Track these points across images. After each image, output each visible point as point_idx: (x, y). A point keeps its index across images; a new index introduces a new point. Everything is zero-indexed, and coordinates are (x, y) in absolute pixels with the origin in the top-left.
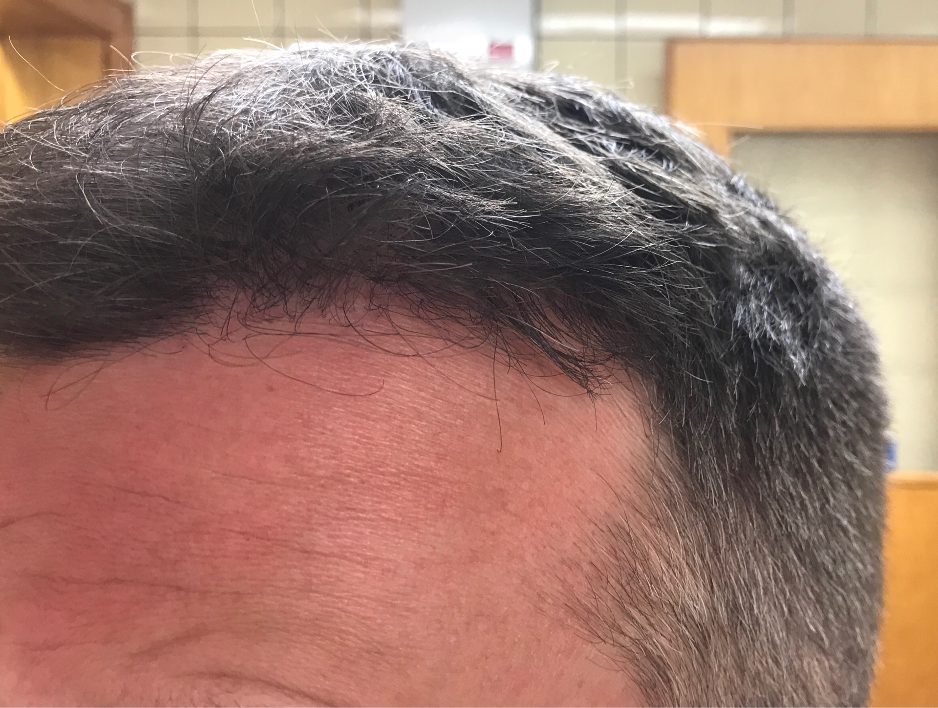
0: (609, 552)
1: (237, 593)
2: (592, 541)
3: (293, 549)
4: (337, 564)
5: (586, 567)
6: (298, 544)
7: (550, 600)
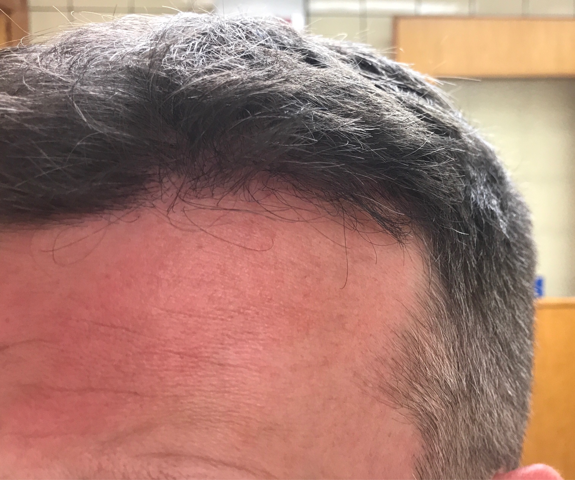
0: (403, 351)
1: (176, 396)
2: (393, 344)
3: (212, 363)
4: (241, 372)
5: (390, 362)
6: (216, 359)
7: (370, 385)
